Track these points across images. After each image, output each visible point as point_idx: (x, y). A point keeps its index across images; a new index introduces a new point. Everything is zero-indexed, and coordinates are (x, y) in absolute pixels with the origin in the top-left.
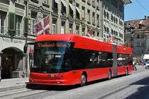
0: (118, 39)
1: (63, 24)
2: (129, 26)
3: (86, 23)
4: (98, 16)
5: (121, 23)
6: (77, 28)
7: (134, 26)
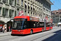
0: (49, 17)
1: (29, 13)
2: (53, 13)
3: (37, 12)
4: (41, 9)
5: (50, 12)
6: (34, 14)
7: (55, 13)
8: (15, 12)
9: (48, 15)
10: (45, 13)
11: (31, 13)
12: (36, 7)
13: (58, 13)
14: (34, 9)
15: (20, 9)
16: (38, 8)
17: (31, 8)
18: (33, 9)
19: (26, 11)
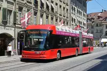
0: (82, 27)
1: (42, 16)
2: (90, 18)
3: (58, 15)
4: (67, 10)
5: (84, 15)
6: (52, 19)
7: (94, 17)
8: (15, 13)
9: (80, 22)
10: (74, 17)
11: (47, 17)
12: (57, 4)
13: (101, 19)
14: (52, 9)
15: (24, 9)
16: (60, 6)
17: (48, 7)
18: (50, 8)
19: (35, 14)
